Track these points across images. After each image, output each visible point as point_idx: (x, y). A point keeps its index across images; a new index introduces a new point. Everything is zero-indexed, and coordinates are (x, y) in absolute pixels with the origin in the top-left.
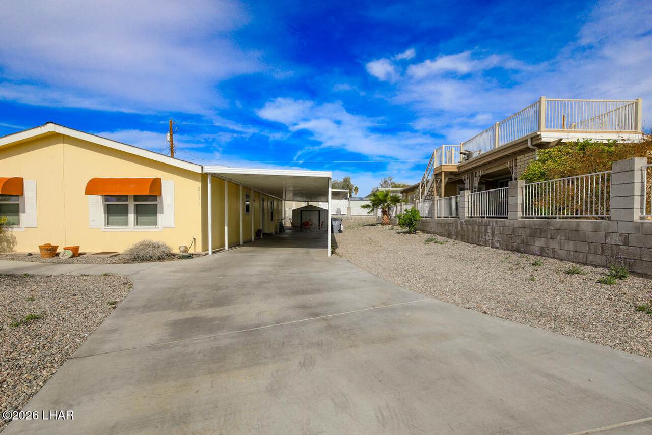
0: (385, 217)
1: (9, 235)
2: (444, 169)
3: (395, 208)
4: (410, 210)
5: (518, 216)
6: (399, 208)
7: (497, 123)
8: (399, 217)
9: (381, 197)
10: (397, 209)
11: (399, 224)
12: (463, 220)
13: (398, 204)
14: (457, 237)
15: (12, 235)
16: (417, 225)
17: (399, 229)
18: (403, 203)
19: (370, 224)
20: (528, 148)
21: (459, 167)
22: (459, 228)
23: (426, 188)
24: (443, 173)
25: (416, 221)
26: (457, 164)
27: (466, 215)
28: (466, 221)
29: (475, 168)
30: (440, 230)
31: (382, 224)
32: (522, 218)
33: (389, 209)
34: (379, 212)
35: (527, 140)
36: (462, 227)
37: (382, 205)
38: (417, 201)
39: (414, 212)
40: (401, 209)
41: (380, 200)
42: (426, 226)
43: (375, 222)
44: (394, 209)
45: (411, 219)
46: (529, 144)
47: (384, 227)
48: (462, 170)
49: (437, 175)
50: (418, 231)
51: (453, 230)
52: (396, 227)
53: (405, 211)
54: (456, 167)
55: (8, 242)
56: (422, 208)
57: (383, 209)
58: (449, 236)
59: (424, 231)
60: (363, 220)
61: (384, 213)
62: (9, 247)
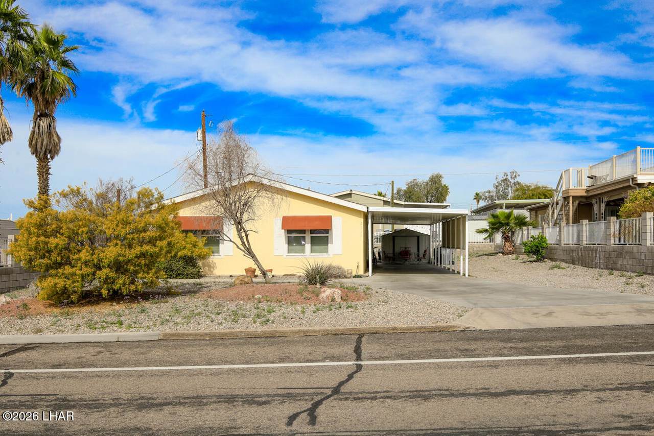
0: (508, 244)
1: (211, 262)
2: (572, 194)
3: (521, 233)
4: (537, 237)
5: (612, 243)
6: (525, 232)
7: (614, 156)
8: (525, 244)
9: (502, 219)
10: (522, 234)
11: (524, 252)
12: (582, 247)
13: (525, 228)
14: (579, 263)
15: (213, 261)
16: (544, 252)
17: (525, 257)
18: (530, 227)
19: (487, 253)
20: (630, 186)
21: (587, 191)
22: (580, 255)
23: (555, 210)
24: (571, 198)
25: (543, 248)
26: (586, 188)
27: (585, 242)
28: (585, 248)
29: (601, 194)
30: (566, 257)
31: (504, 253)
32: (614, 244)
33: (513, 233)
34: (498, 237)
35: (629, 179)
36: (581, 254)
37: (503, 228)
38: (545, 226)
39: (542, 239)
40: (528, 234)
41: (501, 223)
42: (554, 254)
43: (493, 251)
44: (518, 233)
45: (537, 247)
46: (631, 183)
47: (506, 257)
48: (590, 194)
49: (566, 199)
50: (546, 260)
51: (575, 256)
52: (521, 257)
53: (531, 237)
54: (584, 191)
55: (209, 266)
56: (550, 235)
57: (504, 233)
58: (573, 263)
59: (552, 259)
60: (475, 249)
61: (506, 238)
62: (210, 271)
